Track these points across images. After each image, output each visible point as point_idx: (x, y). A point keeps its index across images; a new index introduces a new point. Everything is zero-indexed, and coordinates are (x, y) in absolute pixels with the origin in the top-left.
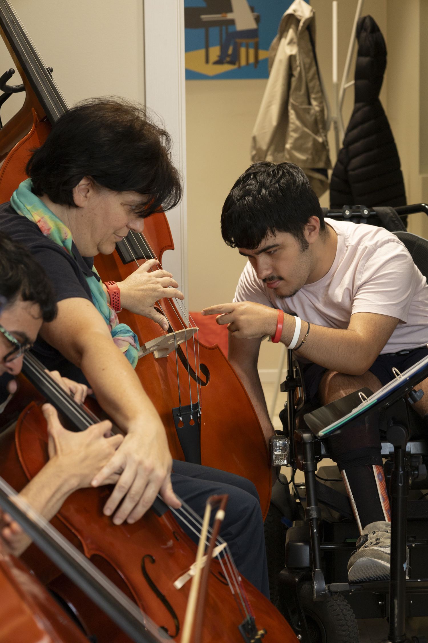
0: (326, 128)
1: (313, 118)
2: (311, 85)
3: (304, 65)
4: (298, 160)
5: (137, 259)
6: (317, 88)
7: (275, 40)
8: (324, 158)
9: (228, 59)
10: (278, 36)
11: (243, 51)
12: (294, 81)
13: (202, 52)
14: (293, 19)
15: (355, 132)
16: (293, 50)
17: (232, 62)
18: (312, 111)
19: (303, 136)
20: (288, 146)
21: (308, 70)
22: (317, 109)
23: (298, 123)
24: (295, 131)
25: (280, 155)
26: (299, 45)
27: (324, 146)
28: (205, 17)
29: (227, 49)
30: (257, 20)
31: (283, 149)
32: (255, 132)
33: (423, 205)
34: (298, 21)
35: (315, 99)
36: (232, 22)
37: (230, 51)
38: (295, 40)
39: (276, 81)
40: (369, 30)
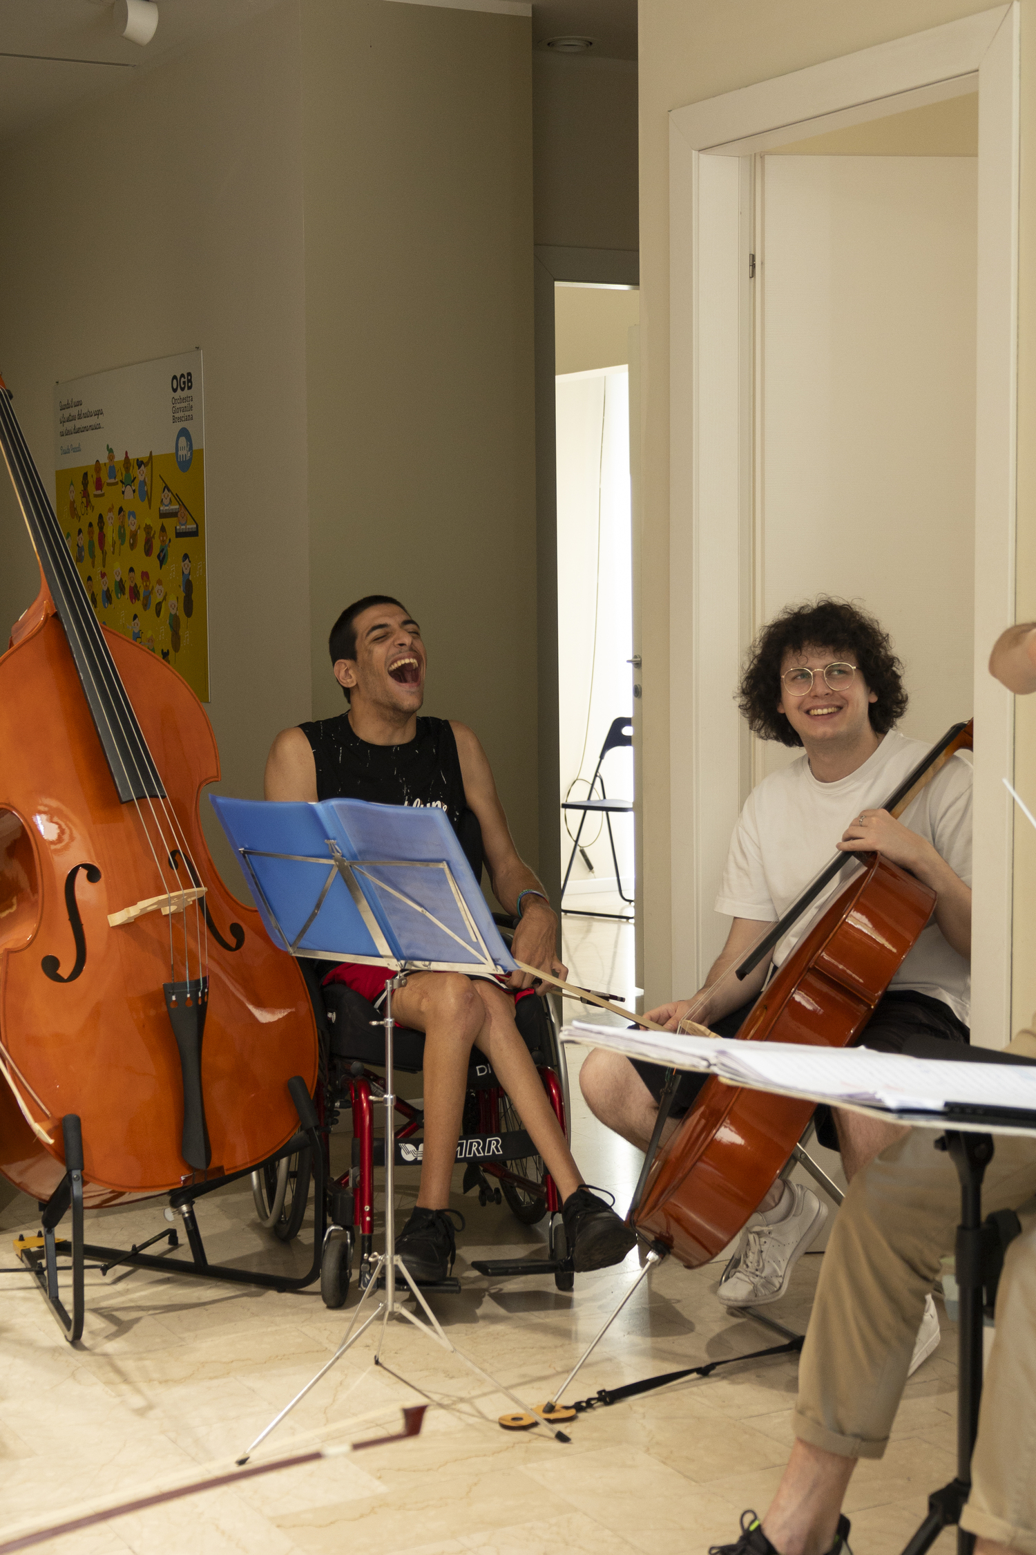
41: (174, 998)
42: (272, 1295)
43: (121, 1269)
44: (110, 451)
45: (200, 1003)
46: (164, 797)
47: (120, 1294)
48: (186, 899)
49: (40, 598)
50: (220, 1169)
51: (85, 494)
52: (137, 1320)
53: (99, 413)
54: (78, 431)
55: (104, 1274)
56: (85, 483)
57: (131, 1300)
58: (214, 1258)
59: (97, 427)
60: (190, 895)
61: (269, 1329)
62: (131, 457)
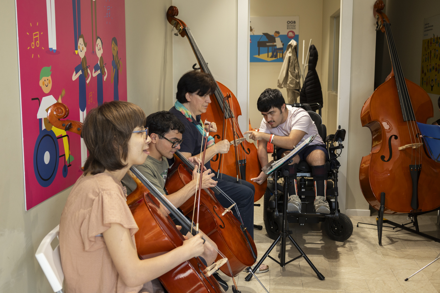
0: (300, 77)
1: (296, 75)
2: (295, 65)
3: (294, 59)
4: (291, 87)
5: (229, 118)
6: (297, 66)
7: (285, 52)
9: (274, 56)
10: (286, 50)
11: (279, 54)
12: (290, 64)
13: (267, 54)
14: (291, 46)
15: (308, 79)
16: (290, 55)
17: (275, 57)
18: (296, 73)
19: (293, 80)
20: (288, 83)
21: (295, 61)
22: (297, 72)
25: (286, 85)
26: (292, 53)
27: (299, 83)
28: (268, 44)
29: (274, 53)
30: (283, 45)
31: (287, 83)
32: (279, 78)
34: (292, 46)
35: (297, 69)
36: (276, 45)
37: (275, 54)
38: (291, 52)
39: (285, 64)
40: (313, 49)
41: (412, 168)
42: (433, 242)
43: (399, 229)
44: (434, 35)
45: (419, 170)
46: (415, 121)
47: (396, 234)
48: (418, 146)
49: (391, 72)
50: (421, 210)
51: (428, 46)
52: (397, 241)
53: (432, 26)
54: (428, 30)
55: (394, 229)
56: (428, 43)
57: (398, 237)
58: (421, 230)
59: (432, 29)
60: (419, 144)
61: (429, 250)
62: (438, 37)
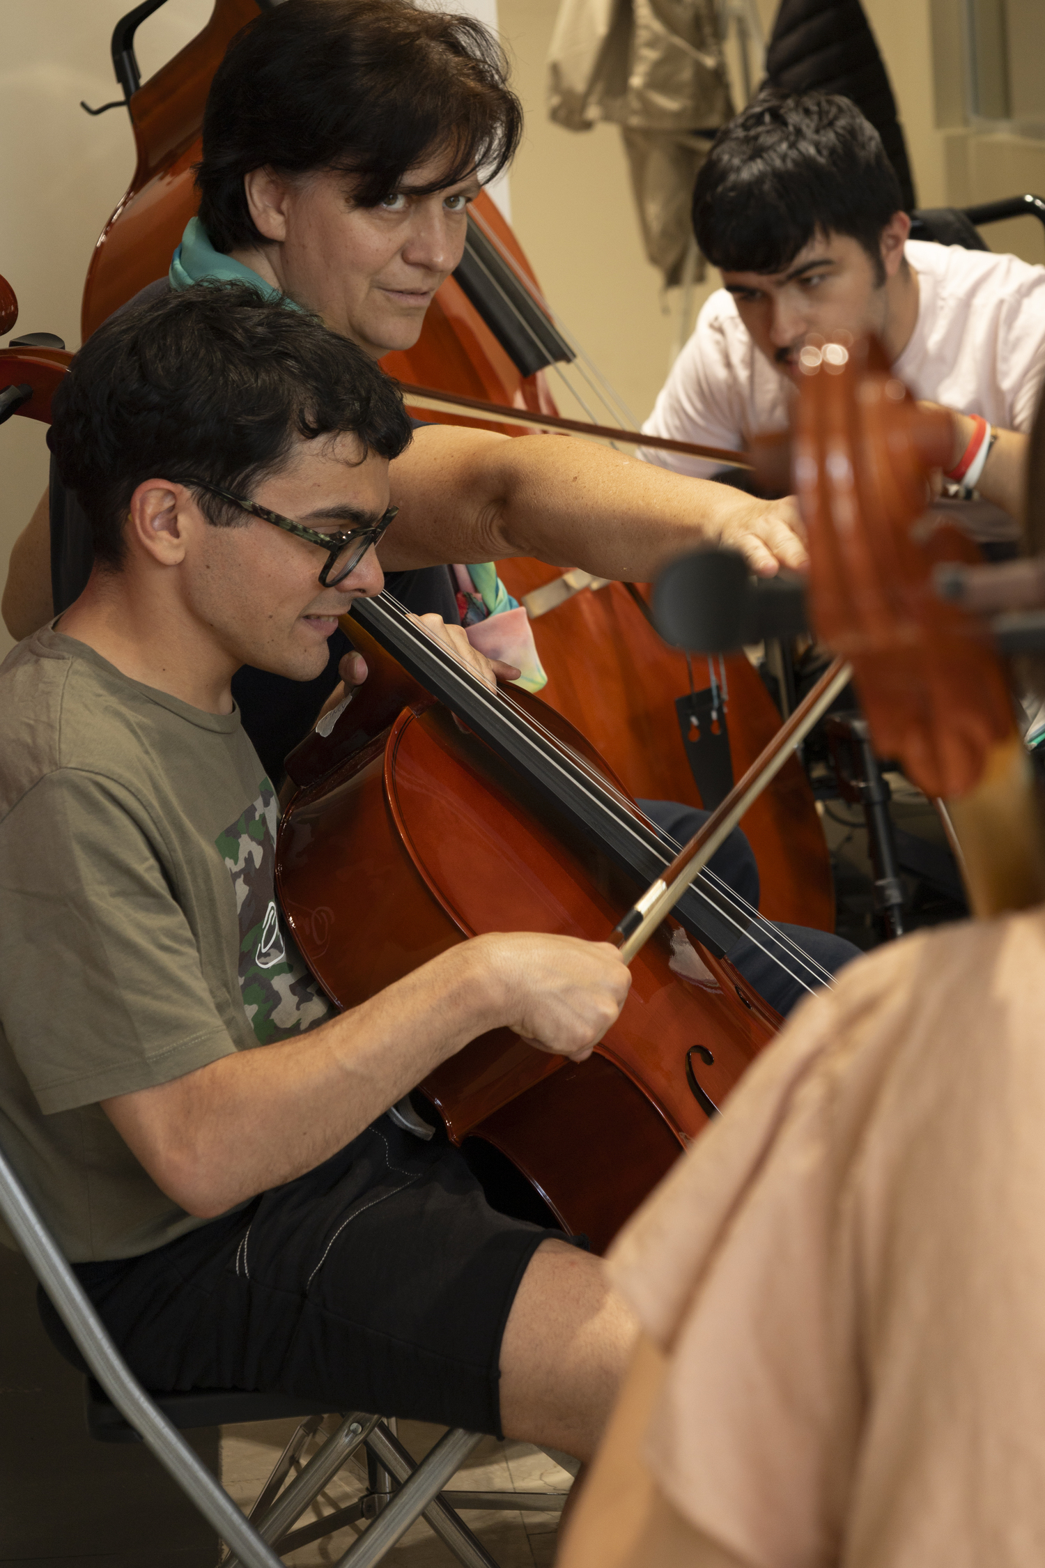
1: (691, 12)
8: (719, 105)
23: (657, 26)
24: (652, 44)
25: (619, 103)
31: (625, 88)
33: (1029, 198)
